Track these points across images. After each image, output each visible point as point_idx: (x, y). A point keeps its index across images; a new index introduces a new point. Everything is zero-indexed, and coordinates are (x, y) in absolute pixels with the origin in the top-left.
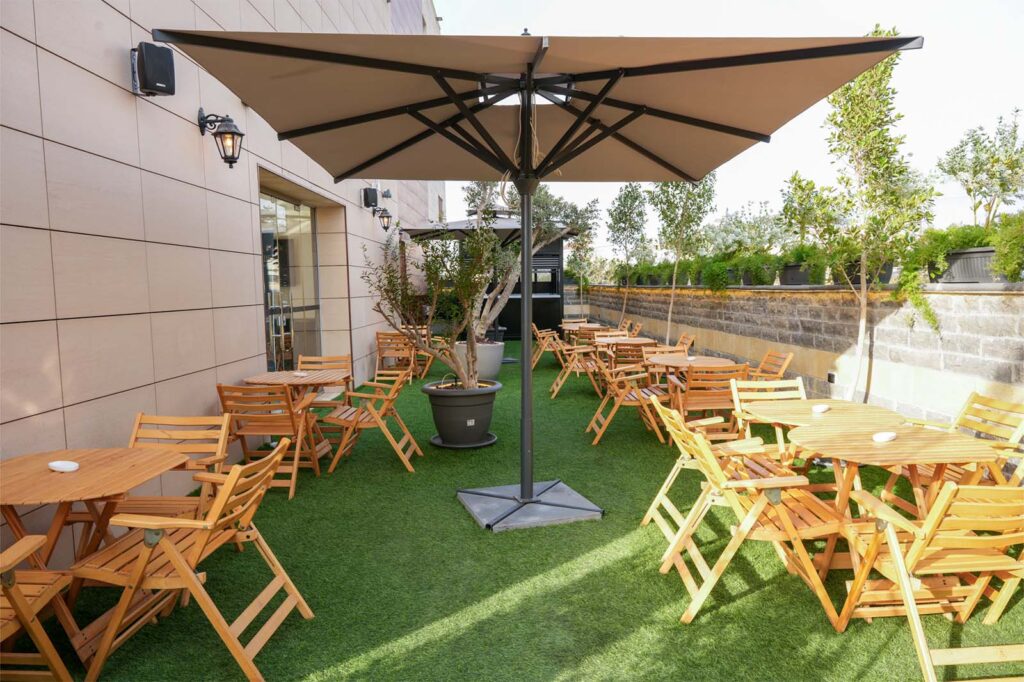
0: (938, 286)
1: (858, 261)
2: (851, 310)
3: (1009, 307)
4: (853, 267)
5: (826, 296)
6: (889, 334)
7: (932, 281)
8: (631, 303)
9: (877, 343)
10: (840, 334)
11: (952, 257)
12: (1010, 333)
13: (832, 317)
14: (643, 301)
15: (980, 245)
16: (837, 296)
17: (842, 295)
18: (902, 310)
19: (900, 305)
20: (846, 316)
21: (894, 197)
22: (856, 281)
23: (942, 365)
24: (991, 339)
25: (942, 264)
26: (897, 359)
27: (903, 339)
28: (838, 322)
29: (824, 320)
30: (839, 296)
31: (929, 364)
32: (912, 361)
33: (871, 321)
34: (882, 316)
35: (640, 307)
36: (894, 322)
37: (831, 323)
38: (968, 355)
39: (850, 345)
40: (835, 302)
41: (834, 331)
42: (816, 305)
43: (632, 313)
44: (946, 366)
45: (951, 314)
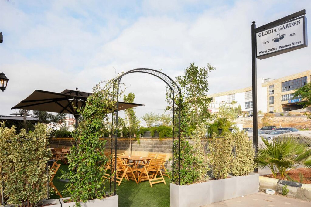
0: (143, 137)
1: (129, 133)
2: (128, 142)
3: (152, 140)
4: (128, 134)
5: (122, 139)
6: (134, 146)
7: (141, 136)
8: (61, 142)
9: (132, 148)
10: (125, 146)
11: (145, 133)
12: (153, 144)
13: (123, 143)
14: (66, 141)
15: (148, 131)
16: (124, 139)
17: (126, 139)
18: (136, 142)
19: (136, 141)
20: (126, 143)
21: (134, 122)
22: (129, 136)
23: (143, 150)
24: (150, 145)
25: (143, 134)
26: (136, 150)
27: (137, 147)
28: (125, 144)
29: (121, 144)
30: (125, 139)
31: (141, 150)
32: (138, 150)
33: (131, 144)
34: (133, 143)
35: (66, 143)
36: (135, 144)
37: (123, 144)
38: (147, 148)
39: (127, 148)
40: (124, 140)
41: (124, 146)
42: (120, 141)
43: (61, 145)
44: (144, 151)
45: (144, 142)
